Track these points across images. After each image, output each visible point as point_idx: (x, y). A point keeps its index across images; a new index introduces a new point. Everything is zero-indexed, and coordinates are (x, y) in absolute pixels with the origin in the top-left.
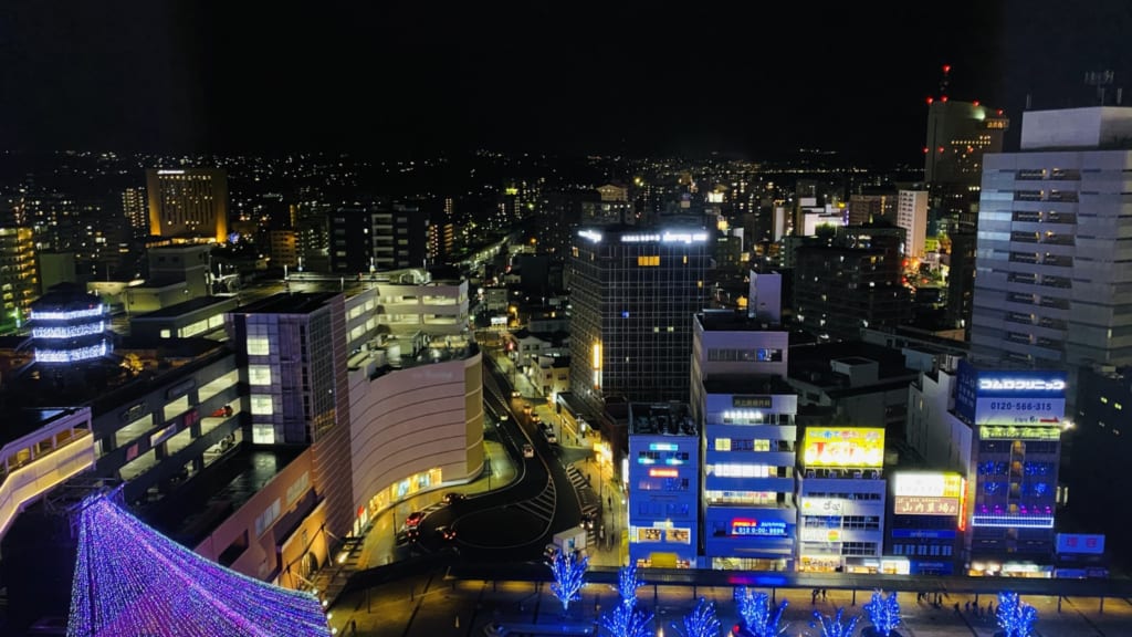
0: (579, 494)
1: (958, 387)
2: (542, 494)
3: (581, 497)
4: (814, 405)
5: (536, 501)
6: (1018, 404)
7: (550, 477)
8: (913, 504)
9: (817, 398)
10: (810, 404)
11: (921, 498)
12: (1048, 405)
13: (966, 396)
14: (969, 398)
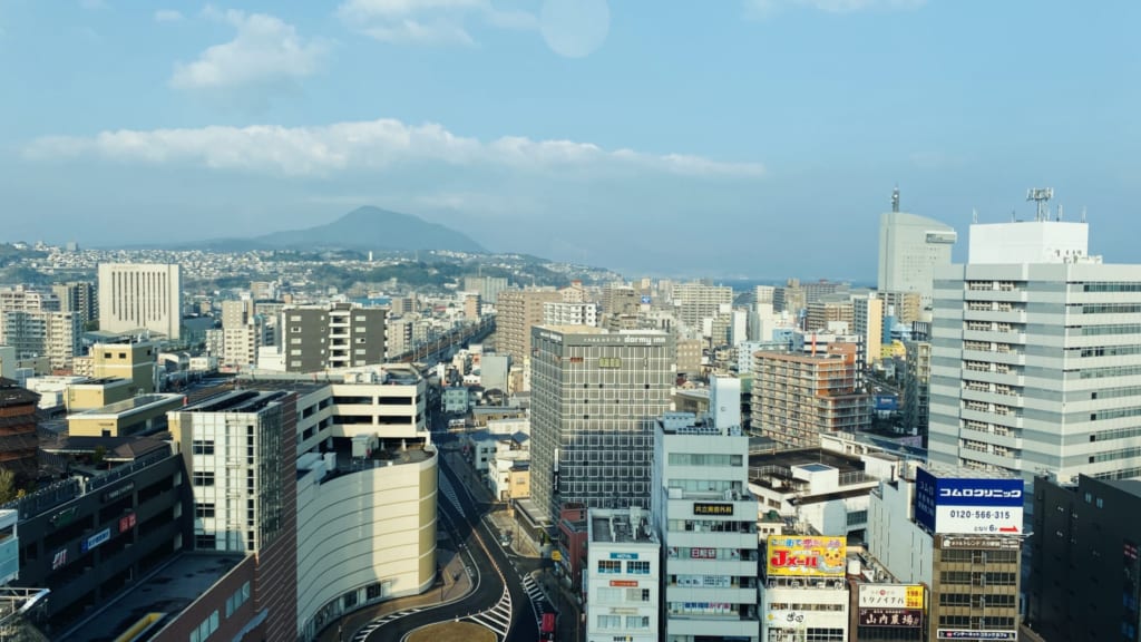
0: (536, 606)
1: (917, 494)
2: (497, 606)
3: (537, 608)
4: (775, 512)
5: (491, 614)
6: (977, 513)
7: (506, 588)
8: (877, 616)
9: (778, 504)
10: (771, 511)
11: (884, 610)
12: (1007, 513)
13: (925, 503)
14: (929, 506)
